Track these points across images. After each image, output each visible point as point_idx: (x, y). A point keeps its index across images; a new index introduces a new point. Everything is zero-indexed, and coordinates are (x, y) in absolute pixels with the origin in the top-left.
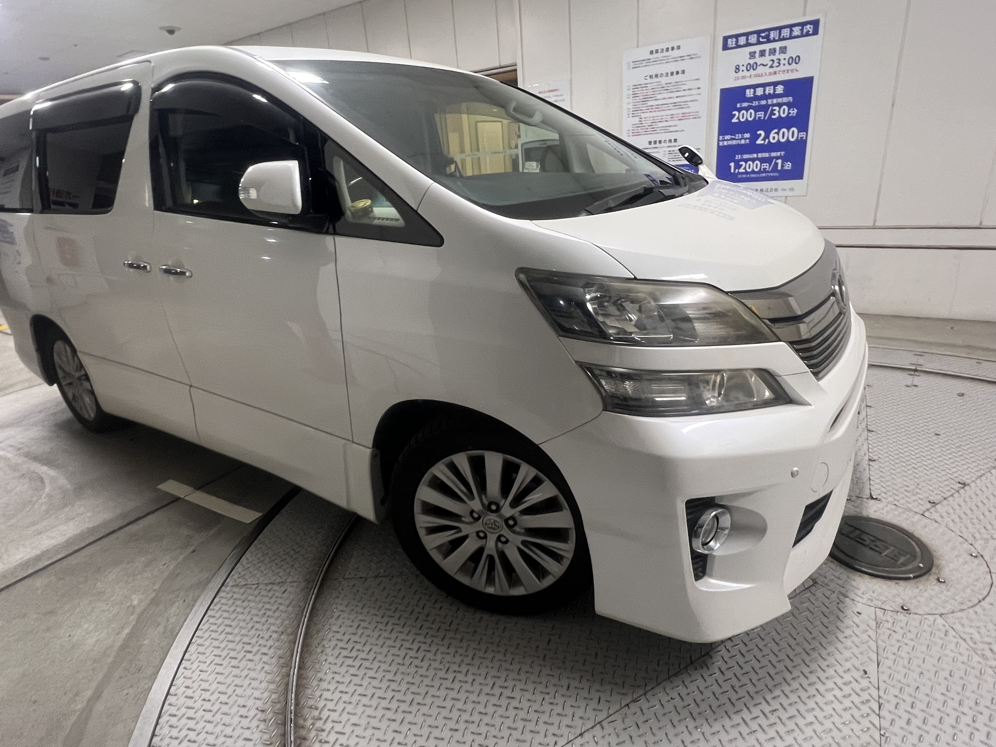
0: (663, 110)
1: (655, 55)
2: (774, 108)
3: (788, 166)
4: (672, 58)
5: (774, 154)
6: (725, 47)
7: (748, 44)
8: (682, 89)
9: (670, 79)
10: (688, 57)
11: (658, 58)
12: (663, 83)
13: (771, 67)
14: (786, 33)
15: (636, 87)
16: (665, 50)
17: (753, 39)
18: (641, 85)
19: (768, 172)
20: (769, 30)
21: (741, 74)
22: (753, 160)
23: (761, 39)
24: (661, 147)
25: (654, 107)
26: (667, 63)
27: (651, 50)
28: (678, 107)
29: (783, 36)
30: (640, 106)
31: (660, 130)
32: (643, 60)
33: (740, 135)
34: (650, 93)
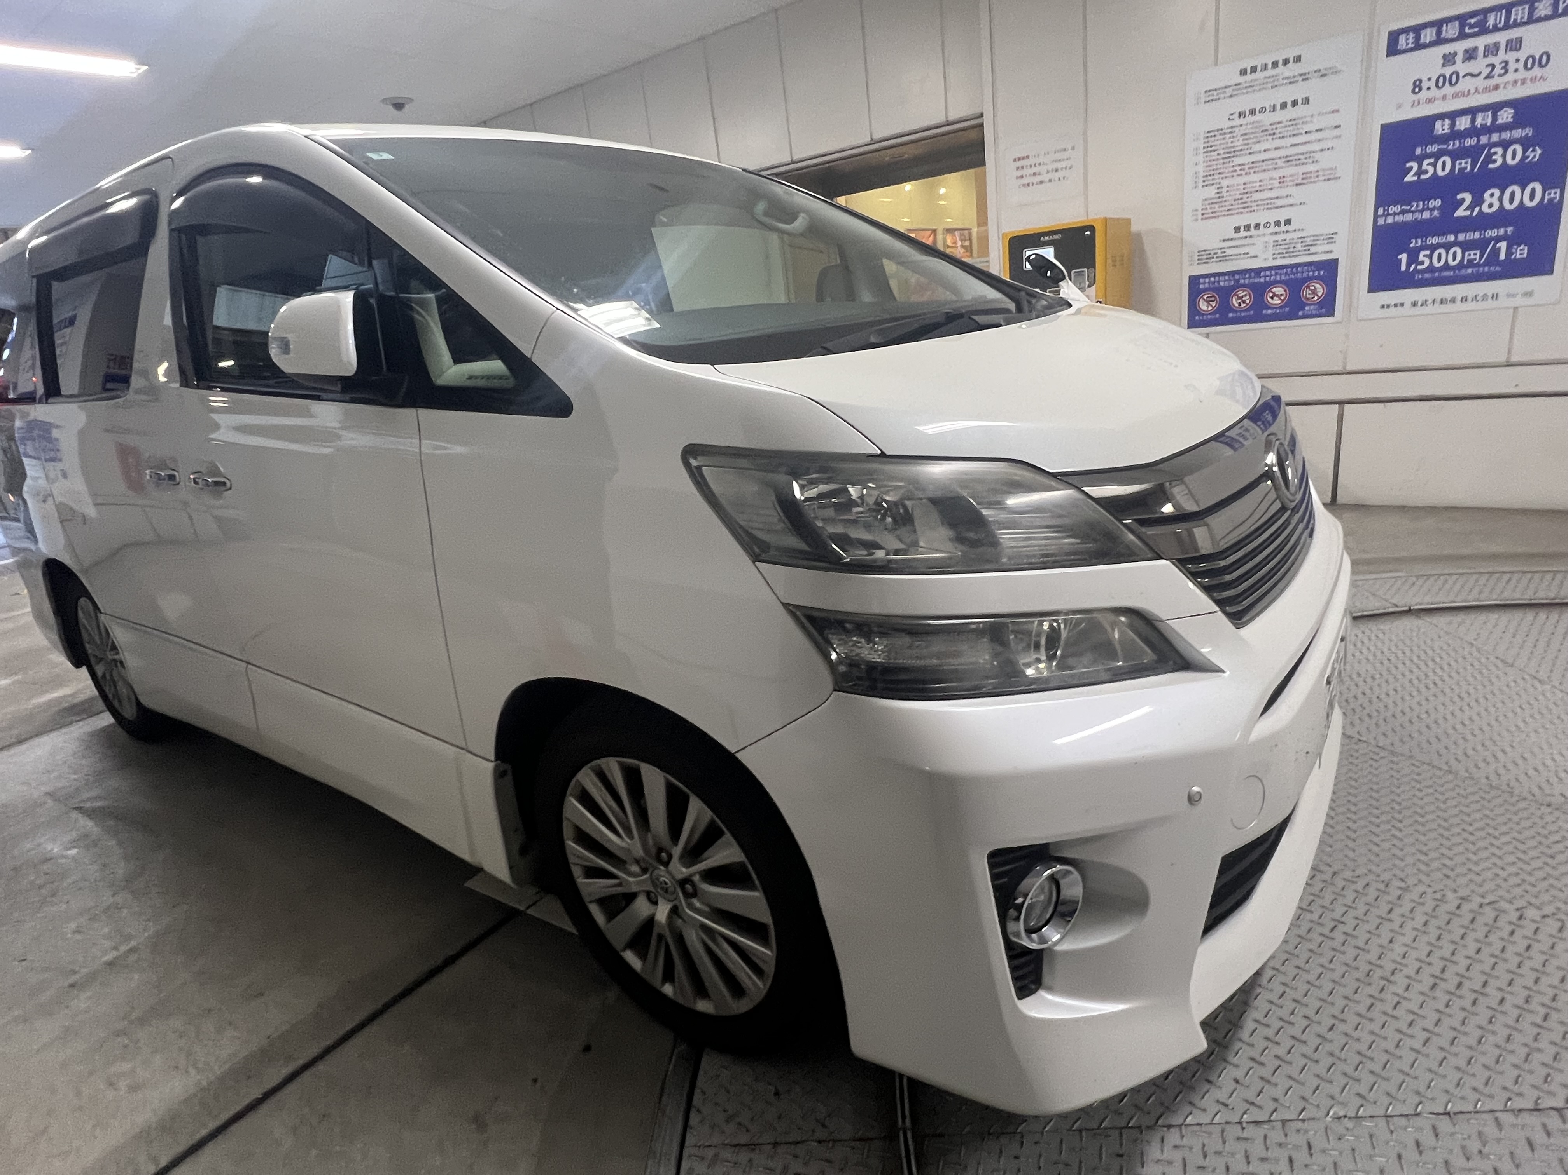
0: (1265, 170)
1: (1249, 77)
2: (1493, 150)
3: (1521, 252)
4: (1283, 79)
5: (1489, 233)
6: (1393, 49)
7: (1439, 41)
8: (1303, 131)
9: (1280, 115)
10: (1316, 75)
11: (1256, 80)
12: (1267, 123)
13: (1488, 77)
14: (1520, 13)
15: (1211, 134)
16: (1270, 66)
18: (1222, 129)
19: (1478, 265)
20: (1486, 12)
21: (1424, 94)
22: (1447, 247)
23: (1467, 30)
24: (1259, 236)
25: (1247, 167)
26: (1272, 87)
27: (1243, 67)
28: (1294, 163)
29: (1515, 20)
30: (1219, 166)
31: (1257, 206)
32: (1226, 87)
33: (1421, 203)
34: (1239, 141)
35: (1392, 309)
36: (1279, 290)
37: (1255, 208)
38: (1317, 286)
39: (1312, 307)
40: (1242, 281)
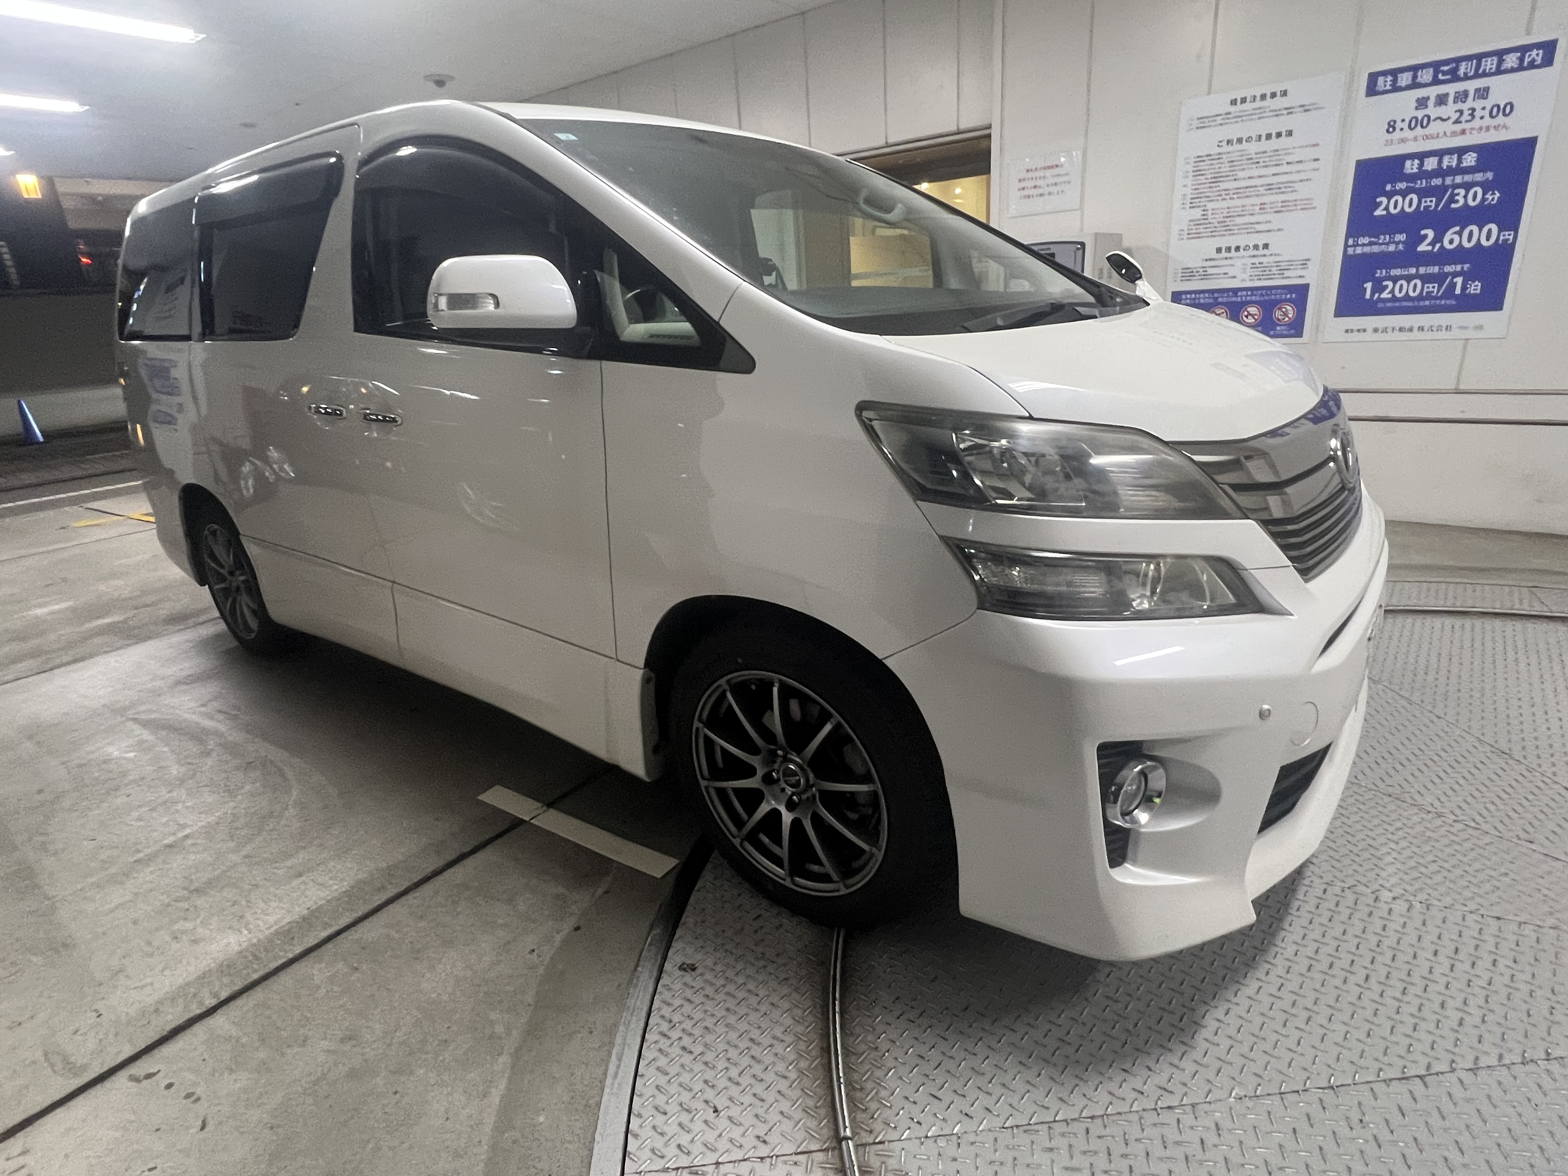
0: (1247, 196)
1: (1239, 107)
3: (1475, 288)
4: (1270, 111)
5: (1448, 269)
6: (1372, 90)
7: (1415, 85)
8: (1285, 162)
9: (1265, 145)
10: (1300, 110)
11: (1245, 111)
12: (1253, 152)
13: (1457, 122)
14: (1490, 64)
15: (1200, 159)
16: (1258, 98)
17: (1426, 76)
18: (1210, 155)
19: (1436, 298)
20: (1458, 60)
21: (1397, 135)
22: (1409, 279)
23: (1440, 77)
24: (1238, 257)
25: (1231, 192)
26: (1260, 118)
27: (1233, 98)
28: (1275, 191)
29: (1484, 70)
30: (1206, 190)
31: (1239, 229)
32: (1217, 116)
33: (1388, 237)
34: (1225, 168)
35: (1356, 333)
36: (1253, 310)
37: (1236, 232)
38: (1288, 307)
39: (1283, 328)
40: (1220, 300)
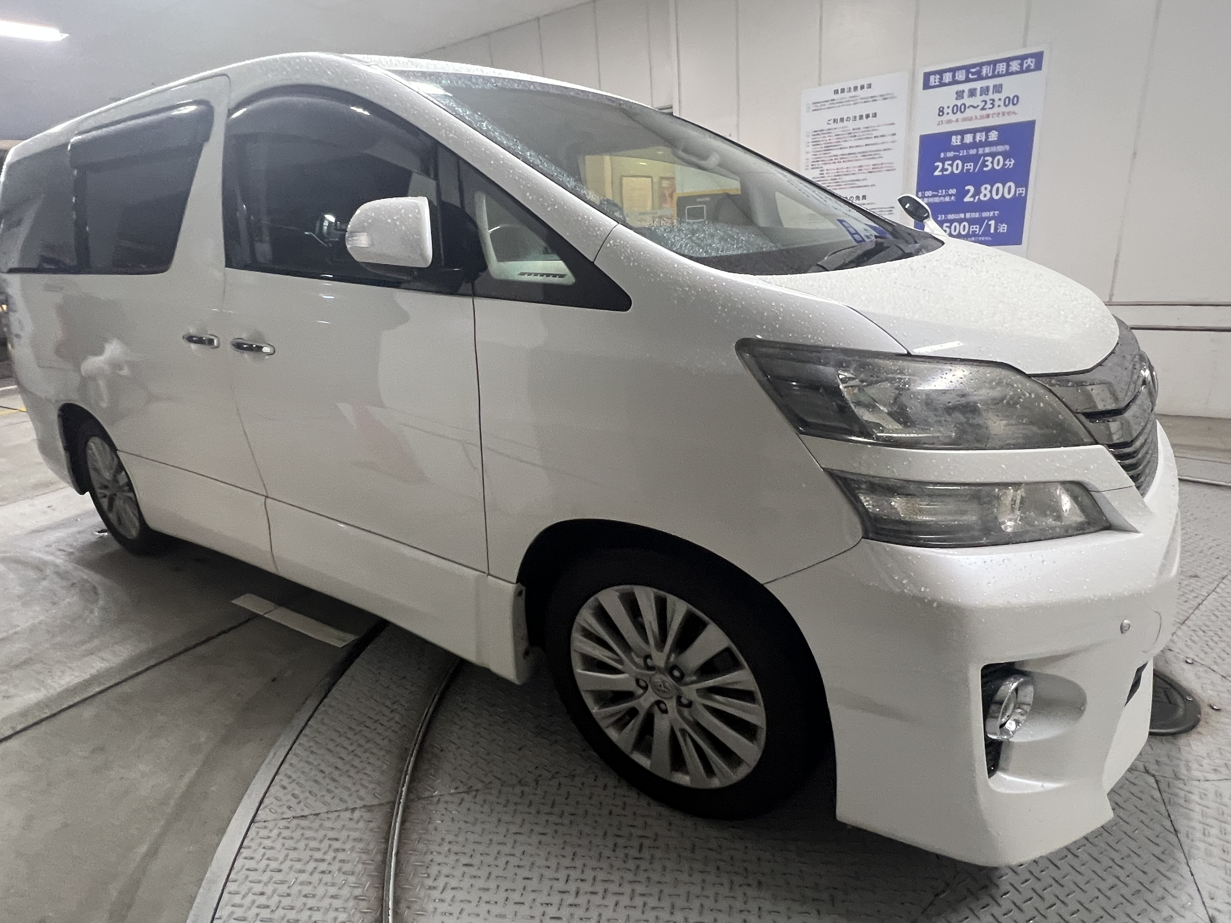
0: (849, 161)
1: (840, 95)
2: (986, 158)
3: (1003, 228)
4: (861, 99)
5: (985, 214)
6: (927, 86)
7: (955, 82)
8: (873, 136)
9: (859, 124)
10: (880, 98)
11: (844, 98)
12: (850, 128)
14: (1001, 68)
15: (816, 133)
16: (852, 89)
17: (961, 76)
18: (823, 130)
19: (979, 235)
20: (981, 65)
21: (945, 118)
22: (960, 221)
23: (970, 76)
25: (839, 157)
26: (854, 104)
27: (836, 89)
28: (868, 157)
29: (998, 72)
30: (822, 156)
32: (826, 101)
33: (944, 191)
34: (834, 140)
37: (844, 186)
